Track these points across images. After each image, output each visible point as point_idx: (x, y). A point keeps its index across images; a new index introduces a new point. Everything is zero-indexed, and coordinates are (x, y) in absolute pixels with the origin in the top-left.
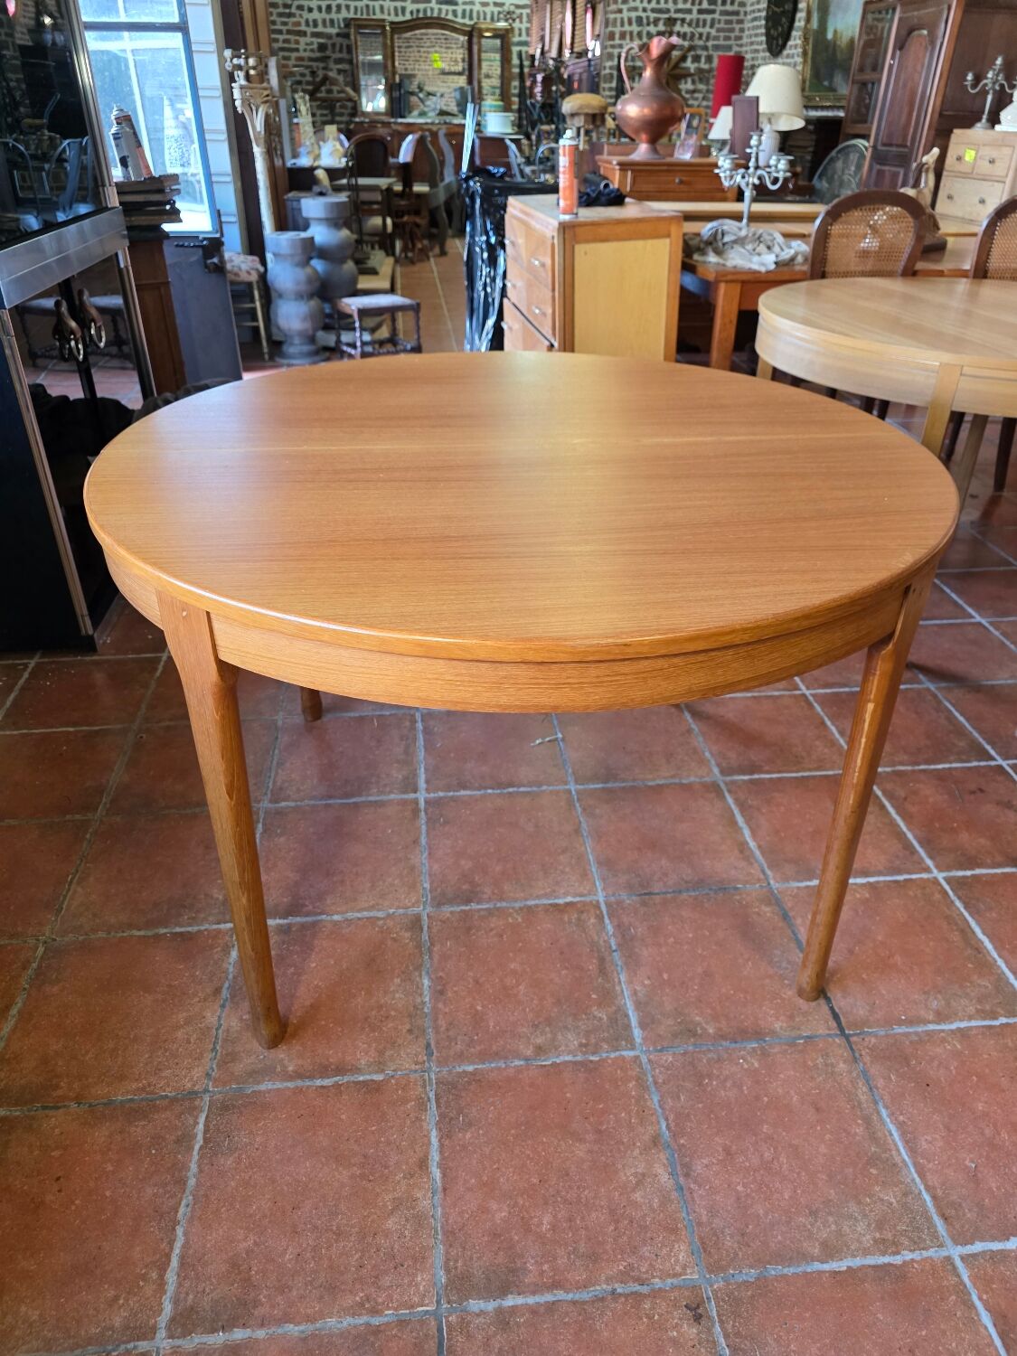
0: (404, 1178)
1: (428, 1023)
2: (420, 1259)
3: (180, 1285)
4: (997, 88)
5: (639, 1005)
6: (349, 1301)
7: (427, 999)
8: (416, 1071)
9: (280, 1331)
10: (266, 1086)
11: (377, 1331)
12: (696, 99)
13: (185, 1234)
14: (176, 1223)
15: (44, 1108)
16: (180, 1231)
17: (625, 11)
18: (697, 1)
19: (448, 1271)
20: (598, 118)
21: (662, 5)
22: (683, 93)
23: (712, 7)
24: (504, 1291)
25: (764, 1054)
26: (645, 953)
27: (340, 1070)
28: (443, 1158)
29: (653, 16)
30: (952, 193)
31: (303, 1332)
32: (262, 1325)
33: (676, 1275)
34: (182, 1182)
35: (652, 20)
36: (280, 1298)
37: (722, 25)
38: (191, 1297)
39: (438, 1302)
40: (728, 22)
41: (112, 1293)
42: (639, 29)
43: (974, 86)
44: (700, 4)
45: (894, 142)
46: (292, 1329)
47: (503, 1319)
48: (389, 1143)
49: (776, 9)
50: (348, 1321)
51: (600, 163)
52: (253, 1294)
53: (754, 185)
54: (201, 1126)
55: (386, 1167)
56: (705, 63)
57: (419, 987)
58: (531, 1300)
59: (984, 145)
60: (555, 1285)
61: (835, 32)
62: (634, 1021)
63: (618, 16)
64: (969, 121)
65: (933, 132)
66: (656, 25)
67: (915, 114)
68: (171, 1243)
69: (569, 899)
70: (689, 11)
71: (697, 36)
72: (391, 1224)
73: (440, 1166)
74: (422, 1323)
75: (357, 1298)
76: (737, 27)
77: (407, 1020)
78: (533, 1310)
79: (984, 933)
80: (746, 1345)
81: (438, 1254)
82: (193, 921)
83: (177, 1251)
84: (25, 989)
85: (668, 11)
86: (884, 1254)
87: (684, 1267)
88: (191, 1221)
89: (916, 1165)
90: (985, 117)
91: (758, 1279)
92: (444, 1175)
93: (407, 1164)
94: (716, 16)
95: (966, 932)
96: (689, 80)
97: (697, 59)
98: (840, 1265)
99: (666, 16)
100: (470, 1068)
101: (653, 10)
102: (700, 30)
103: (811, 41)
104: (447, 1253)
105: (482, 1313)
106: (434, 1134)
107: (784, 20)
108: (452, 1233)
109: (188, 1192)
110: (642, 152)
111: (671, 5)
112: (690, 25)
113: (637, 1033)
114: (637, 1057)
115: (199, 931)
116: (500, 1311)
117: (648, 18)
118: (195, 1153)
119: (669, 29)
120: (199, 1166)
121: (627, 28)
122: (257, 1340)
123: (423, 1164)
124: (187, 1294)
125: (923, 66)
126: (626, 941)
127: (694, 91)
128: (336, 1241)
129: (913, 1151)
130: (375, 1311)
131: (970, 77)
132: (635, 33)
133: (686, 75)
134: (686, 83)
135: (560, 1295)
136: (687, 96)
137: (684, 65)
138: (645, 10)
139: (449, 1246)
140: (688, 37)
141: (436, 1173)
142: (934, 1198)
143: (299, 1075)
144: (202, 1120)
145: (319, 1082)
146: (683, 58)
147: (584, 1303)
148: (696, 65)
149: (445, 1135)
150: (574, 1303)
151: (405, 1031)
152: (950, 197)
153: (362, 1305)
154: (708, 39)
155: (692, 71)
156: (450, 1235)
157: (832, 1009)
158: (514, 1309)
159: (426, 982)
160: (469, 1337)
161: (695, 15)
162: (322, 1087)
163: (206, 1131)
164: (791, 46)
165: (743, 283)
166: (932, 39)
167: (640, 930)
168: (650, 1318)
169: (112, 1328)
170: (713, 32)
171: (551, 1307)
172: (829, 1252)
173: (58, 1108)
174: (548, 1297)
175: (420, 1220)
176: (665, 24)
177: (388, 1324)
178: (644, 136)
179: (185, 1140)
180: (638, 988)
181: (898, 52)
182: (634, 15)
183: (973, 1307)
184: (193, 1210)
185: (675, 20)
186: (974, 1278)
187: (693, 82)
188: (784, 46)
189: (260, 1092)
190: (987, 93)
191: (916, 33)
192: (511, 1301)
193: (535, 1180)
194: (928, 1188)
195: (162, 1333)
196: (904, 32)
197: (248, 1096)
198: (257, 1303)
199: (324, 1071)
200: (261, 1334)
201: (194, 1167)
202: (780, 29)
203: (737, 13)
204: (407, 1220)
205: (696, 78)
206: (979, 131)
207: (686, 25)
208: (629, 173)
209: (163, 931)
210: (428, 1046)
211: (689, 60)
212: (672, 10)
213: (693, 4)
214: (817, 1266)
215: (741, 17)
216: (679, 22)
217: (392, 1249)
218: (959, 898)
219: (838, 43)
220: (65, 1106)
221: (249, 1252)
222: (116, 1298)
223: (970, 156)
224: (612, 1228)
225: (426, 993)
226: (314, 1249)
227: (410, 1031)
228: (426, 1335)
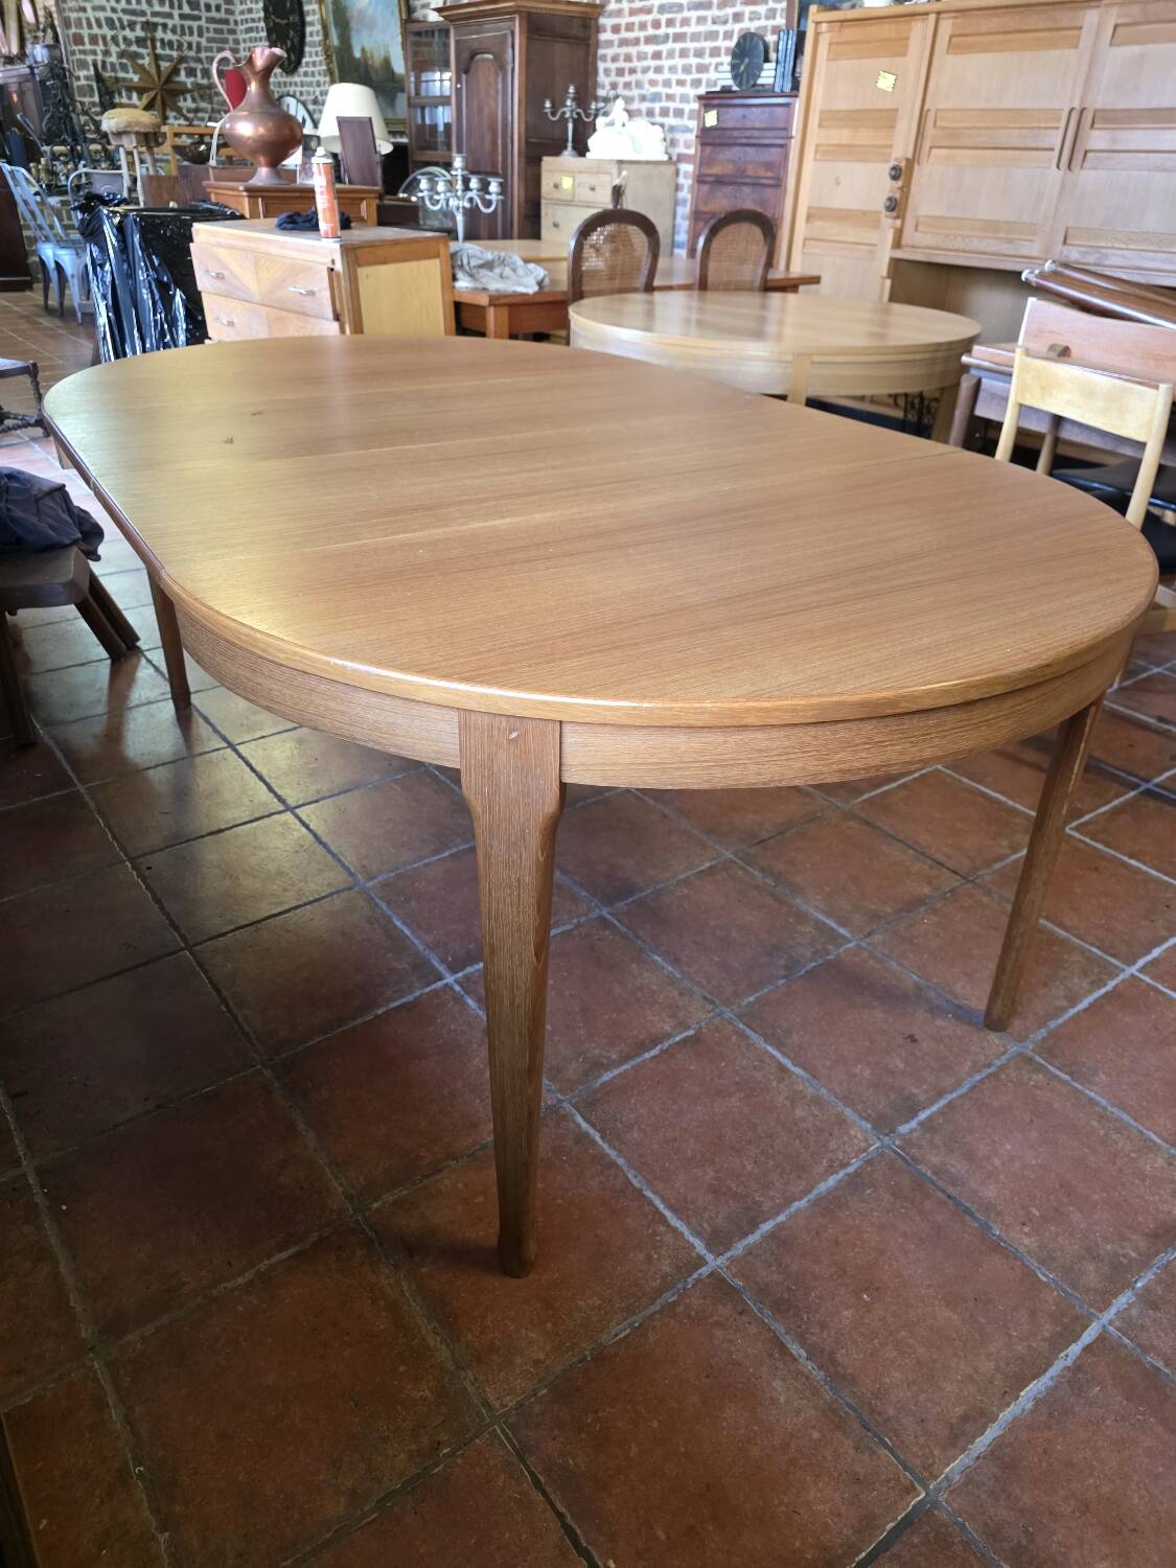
0: (779, 1082)
1: (689, 985)
2: (841, 1121)
3: (689, 1224)
4: (575, 116)
5: (828, 914)
6: (820, 1169)
7: (670, 969)
8: (713, 1017)
9: (792, 1210)
10: (607, 1077)
11: (857, 1174)
12: (202, 119)
13: (655, 1193)
14: (640, 1192)
15: (427, 1176)
16: (649, 1194)
17: (89, 10)
18: (176, 4)
19: (866, 1119)
20: (151, 137)
21: (134, 6)
22: (185, 111)
23: (196, 13)
24: (913, 1113)
25: (935, 911)
26: (798, 879)
27: (655, 1041)
28: (792, 1060)
29: (126, 18)
30: (558, 220)
31: (809, 1201)
32: (777, 1214)
33: (1004, 1053)
34: (613, 1165)
35: (126, 23)
36: (771, 1193)
37: (212, 35)
38: (705, 1226)
39: (879, 1139)
40: (217, 31)
41: (641, 1256)
42: (113, 33)
43: (553, 114)
44: (180, 7)
45: (482, 169)
46: (802, 1204)
47: (928, 1126)
48: (744, 1069)
49: (277, 20)
50: (832, 1181)
51: (209, 190)
52: (750, 1201)
53: (464, 208)
54: (584, 1125)
55: (760, 1082)
56: (203, 78)
57: (656, 963)
58: (934, 1108)
59: (580, 172)
60: (940, 1094)
61: (363, 50)
62: (833, 925)
63: (82, 15)
64: (556, 149)
65: (523, 159)
66: (133, 30)
67: (500, 141)
68: (650, 1203)
69: (707, 865)
70: (170, 16)
71: (186, 45)
72: (799, 1113)
73: (795, 1066)
74: (882, 1155)
75: (824, 1164)
76: (231, 37)
77: (670, 988)
78: (941, 1112)
79: (994, 791)
80: (1074, 1068)
81: (848, 1112)
82: (401, 993)
83: (661, 1207)
84: (290, 1107)
85: (143, 14)
86: (1099, 988)
87: (1004, 1046)
88: (650, 1183)
89: (1074, 935)
90: (570, 145)
91: (1048, 1033)
92: (805, 1069)
93: (772, 1073)
94: (203, 23)
95: (983, 795)
96: (188, 96)
97: (191, 72)
98: (1084, 1004)
99: (144, 19)
100: (751, 999)
101: (124, 11)
102: (187, 38)
103: (334, 58)
104: (856, 1111)
105: (912, 1131)
106: (769, 1048)
107: (292, 33)
108: (845, 1097)
109: (625, 1168)
110: (263, 176)
111: (144, 6)
112: (174, 31)
113: (842, 931)
114: (858, 946)
115: (416, 999)
116: (921, 1124)
117: (120, 20)
118: (600, 1142)
119: (149, 35)
120: (615, 1148)
121: (96, 30)
122: (783, 1223)
123: (782, 1069)
124: (701, 1225)
125: (497, 92)
126: (778, 877)
127: (197, 110)
128: (774, 1141)
129: (1065, 928)
130: (844, 1165)
131: (548, 104)
132: (109, 38)
133: (183, 91)
134: (185, 100)
135: (949, 1097)
136: (191, 115)
137: (177, 79)
138: (114, 10)
139: (852, 1105)
140: (175, 47)
141: (798, 1071)
142: (1099, 948)
143: (625, 1059)
144: (579, 1119)
145: (647, 1056)
146: (175, 71)
147: (967, 1093)
148: (192, 79)
149: (779, 1046)
150: (961, 1097)
151: (677, 995)
152: (556, 225)
153: (831, 1166)
154: (199, 49)
155: (189, 86)
156: (848, 1100)
157: (948, 869)
158: (930, 1119)
159: (656, 957)
160: (919, 1147)
161: (177, 20)
162: (653, 1057)
163: (593, 1125)
164: (307, 64)
165: (511, 306)
166: (500, 65)
167: (780, 866)
168: (1012, 1082)
169: (667, 1275)
170: (204, 42)
171: (950, 1105)
172: (1073, 1000)
173: (440, 1171)
174: (942, 1102)
175: (817, 1101)
176: (143, 29)
177: (860, 1167)
178: (262, 159)
179: (582, 1138)
180: (816, 903)
181: (464, 76)
182: (101, 15)
183: (1164, 993)
184: (644, 1177)
185: (155, 25)
186: (1152, 978)
187: (194, 100)
188: (298, 63)
189: (606, 1082)
190: (566, 120)
191: (479, 56)
192: (923, 1116)
193: (867, 1044)
194: (1092, 944)
195: (709, 1257)
196: (466, 55)
197: (600, 1088)
198: (758, 1204)
199: (643, 1047)
200: (781, 1218)
201: (612, 1153)
202: (289, 43)
203: (226, 22)
204: (809, 1106)
205: (196, 94)
206: (568, 157)
207: (169, 32)
208: (260, 200)
209: (380, 1012)
210: (705, 998)
211: (183, 73)
212: (149, 14)
213: (172, 6)
214: (1072, 1012)
215: (232, 26)
216: (160, 28)
217: (816, 1126)
218: (962, 775)
219: (370, 62)
220: (445, 1167)
221: (717, 1179)
222: (649, 1258)
223: (567, 183)
224: (942, 1047)
225: (665, 965)
226: (762, 1153)
227: (681, 994)
228: (891, 1160)
